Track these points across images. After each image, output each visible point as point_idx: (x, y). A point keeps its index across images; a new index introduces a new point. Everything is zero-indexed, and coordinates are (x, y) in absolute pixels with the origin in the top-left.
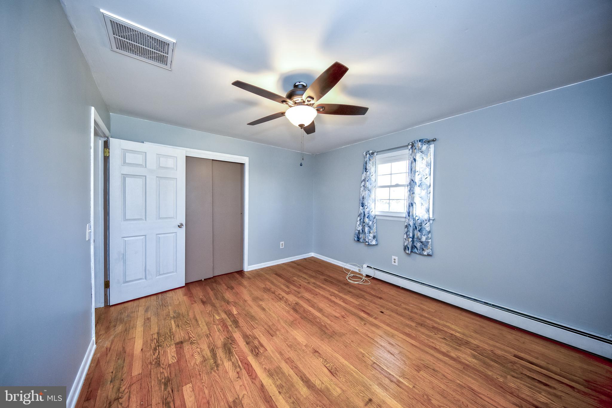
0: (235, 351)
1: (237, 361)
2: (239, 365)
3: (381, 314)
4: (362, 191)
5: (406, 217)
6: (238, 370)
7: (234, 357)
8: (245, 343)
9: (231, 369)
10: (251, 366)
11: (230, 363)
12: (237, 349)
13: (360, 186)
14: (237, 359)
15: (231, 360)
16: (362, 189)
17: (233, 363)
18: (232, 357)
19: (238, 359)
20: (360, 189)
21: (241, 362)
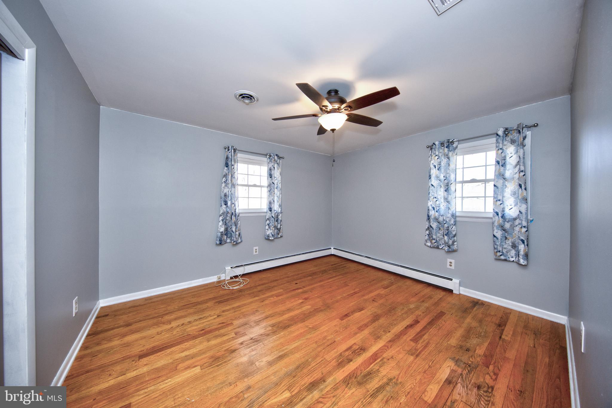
0: (365, 370)
1: (376, 363)
2: (380, 361)
3: (296, 285)
4: (224, 187)
5: (267, 212)
6: (385, 360)
7: (373, 368)
8: (351, 363)
9: (387, 366)
10: (377, 351)
11: (381, 369)
12: (362, 368)
13: (222, 182)
14: (375, 365)
15: (378, 369)
16: (223, 185)
17: (380, 367)
18: (374, 370)
19: (374, 363)
20: (222, 186)
21: (376, 360)
